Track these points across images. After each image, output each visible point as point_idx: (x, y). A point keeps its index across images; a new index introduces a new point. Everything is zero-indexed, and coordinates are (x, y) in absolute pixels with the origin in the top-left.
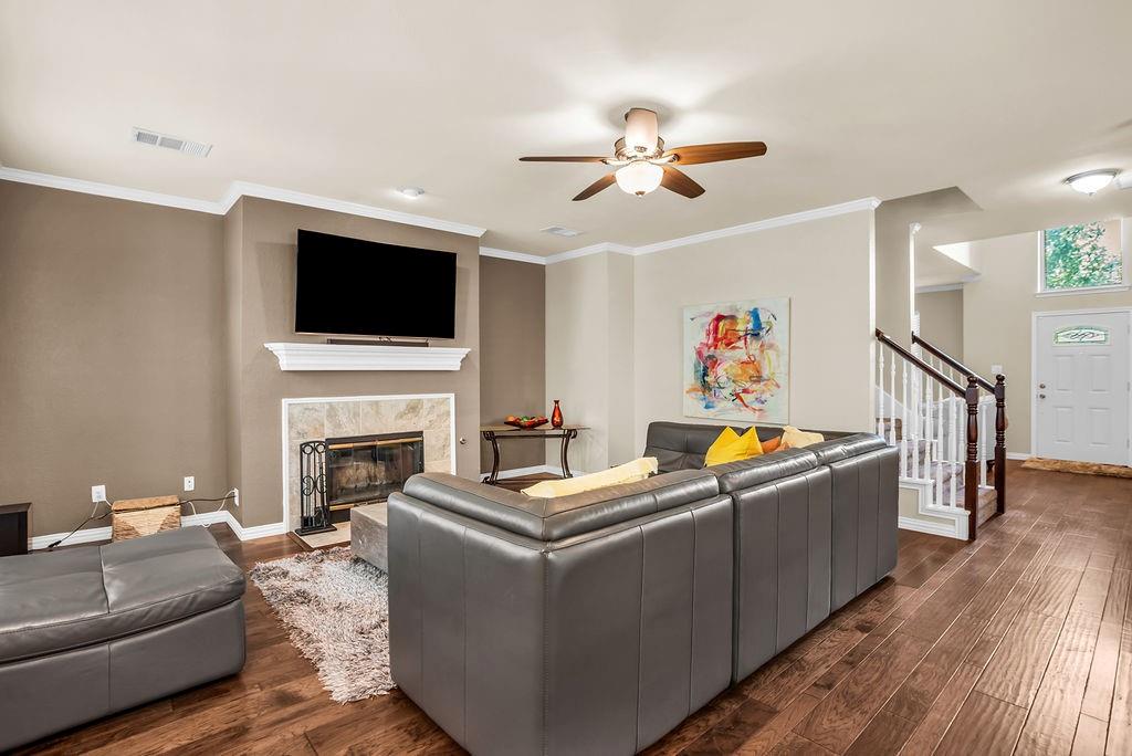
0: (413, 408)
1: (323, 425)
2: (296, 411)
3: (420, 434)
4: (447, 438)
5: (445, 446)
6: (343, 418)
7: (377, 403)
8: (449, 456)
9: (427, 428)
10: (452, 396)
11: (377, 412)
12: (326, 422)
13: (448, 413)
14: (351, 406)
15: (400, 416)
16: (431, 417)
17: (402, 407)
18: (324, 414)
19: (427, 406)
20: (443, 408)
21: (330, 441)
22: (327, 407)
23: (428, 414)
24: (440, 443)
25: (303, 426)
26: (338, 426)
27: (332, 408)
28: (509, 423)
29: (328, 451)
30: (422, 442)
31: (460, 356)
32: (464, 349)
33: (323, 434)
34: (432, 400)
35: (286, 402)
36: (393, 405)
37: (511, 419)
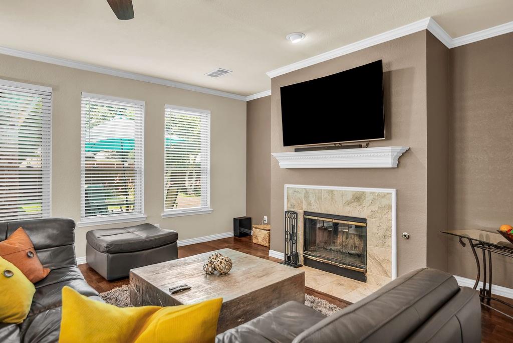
0: (358, 198)
1: (302, 202)
2: (291, 192)
3: (364, 220)
4: (388, 230)
5: (386, 236)
6: (312, 199)
7: (332, 191)
8: (390, 246)
9: (370, 217)
10: (393, 192)
11: (332, 199)
12: (304, 202)
13: (390, 207)
14: (317, 191)
15: (348, 203)
16: (375, 208)
17: (349, 197)
18: (302, 196)
19: (369, 198)
20: (384, 202)
21: (305, 213)
22: (304, 191)
23: (370, 205)
24: (381, 233)
25: (293, 201)
26: (310, 204)
27: (307, 193)
28: (501, 233)
29: (305, 219)
30: (365, 227)
31: (396, 154)
32: (400, 148)
33: (302, 209)
34: (373, 193)
35: (286, 186)
36: (343, 194)
37: (504, 228)
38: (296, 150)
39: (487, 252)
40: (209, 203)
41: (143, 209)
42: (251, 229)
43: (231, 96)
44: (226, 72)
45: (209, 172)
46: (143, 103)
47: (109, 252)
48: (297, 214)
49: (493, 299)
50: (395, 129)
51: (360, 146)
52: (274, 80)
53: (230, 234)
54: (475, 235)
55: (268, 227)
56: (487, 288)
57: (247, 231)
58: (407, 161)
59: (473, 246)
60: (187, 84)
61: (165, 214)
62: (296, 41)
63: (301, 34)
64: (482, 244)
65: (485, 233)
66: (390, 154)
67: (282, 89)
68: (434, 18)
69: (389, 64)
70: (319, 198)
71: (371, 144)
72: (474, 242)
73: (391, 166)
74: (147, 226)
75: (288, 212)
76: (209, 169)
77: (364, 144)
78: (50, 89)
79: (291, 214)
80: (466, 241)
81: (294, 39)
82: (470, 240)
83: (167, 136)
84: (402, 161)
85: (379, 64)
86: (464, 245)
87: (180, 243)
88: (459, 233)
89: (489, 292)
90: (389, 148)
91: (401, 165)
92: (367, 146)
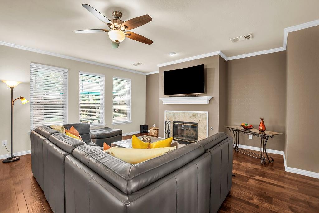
0: (194, 115)
1: (172, 117)
2: (167, 113)
3: (197, 124)
4: (205, 126)
5: (205, 129)
6: (176, 116)
7: (184, 113)
8: (206, 133)
9: (199, 122)
10: (207, 113)
11: (184, 116)
12: (173, 117)
13: (206, 118)
14: (178, 113)
15: (191, 117)
16: (200, 119)
17: (191, 115)
18: (172, 115)
19: (199, 115)
20: (204, 117)
21: (173, 122)
22: (173, 113)
23: (199, 118)
24: (203, 128)
25: (168, 117)
26: (175, 118)
27: (174, 113)
28: (242, 126)
29: (173, 124)
30: (197, 126)
31: (208, 99)
32: (210, 97)
33: (172, 120)
34: (200, 113)
35: (165, 111)
36: (189, 114)
37: (243, 125)
38: (170, 97)
39: (237, 133)
40: (130, 118)
41: (104, 121)
42: (148, 130)
43: (137, 72)
44: (140, 64)
45: (130, 105)
46: (104, 76)
47: (96, 138)
48: (170, 122)
49: (239, 148)
50: (208, 90)
51: (196, 96)
52: (160, 68)
53: (139, 132)
54: (234, 127)
55: (157, 128)
56: (237, 146)
57: (146, 131)
58: (212, 101)
59: (233, 131)
60: (124, 68)
61: (113, 123)
62: (172, 55)
63: (174, 53)
64: (236, 130)
65: (237, 127)
66: (206, 99)
67: (164, 72)
68: (222, 51)
69: (206, 66)
70: (179, 116)
71: (199, 95)
72: (234, 130)
73: (206, 103)
74: (107, 128)
75: (166, 121)
76: (130, 104)
77: (197, 95)
78: (67, 70)
79: (168, 122)
80: (231, 129)
81: (171, 54)
82: (232, 129)
83: (114, 91)
84: (211, 101)
85: (203, 65)
86: (230, 131)
87: (123, 135)
88: (229, 127)
89: (238, 147)
90: (206, 97)
91: (210, 103)
92: (198, 96)
